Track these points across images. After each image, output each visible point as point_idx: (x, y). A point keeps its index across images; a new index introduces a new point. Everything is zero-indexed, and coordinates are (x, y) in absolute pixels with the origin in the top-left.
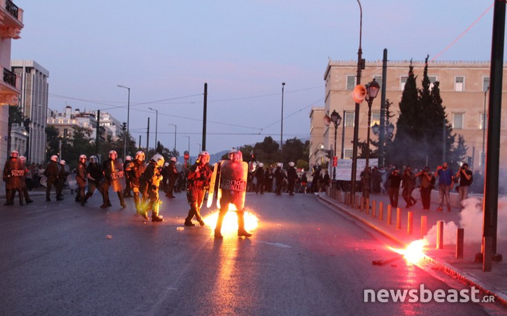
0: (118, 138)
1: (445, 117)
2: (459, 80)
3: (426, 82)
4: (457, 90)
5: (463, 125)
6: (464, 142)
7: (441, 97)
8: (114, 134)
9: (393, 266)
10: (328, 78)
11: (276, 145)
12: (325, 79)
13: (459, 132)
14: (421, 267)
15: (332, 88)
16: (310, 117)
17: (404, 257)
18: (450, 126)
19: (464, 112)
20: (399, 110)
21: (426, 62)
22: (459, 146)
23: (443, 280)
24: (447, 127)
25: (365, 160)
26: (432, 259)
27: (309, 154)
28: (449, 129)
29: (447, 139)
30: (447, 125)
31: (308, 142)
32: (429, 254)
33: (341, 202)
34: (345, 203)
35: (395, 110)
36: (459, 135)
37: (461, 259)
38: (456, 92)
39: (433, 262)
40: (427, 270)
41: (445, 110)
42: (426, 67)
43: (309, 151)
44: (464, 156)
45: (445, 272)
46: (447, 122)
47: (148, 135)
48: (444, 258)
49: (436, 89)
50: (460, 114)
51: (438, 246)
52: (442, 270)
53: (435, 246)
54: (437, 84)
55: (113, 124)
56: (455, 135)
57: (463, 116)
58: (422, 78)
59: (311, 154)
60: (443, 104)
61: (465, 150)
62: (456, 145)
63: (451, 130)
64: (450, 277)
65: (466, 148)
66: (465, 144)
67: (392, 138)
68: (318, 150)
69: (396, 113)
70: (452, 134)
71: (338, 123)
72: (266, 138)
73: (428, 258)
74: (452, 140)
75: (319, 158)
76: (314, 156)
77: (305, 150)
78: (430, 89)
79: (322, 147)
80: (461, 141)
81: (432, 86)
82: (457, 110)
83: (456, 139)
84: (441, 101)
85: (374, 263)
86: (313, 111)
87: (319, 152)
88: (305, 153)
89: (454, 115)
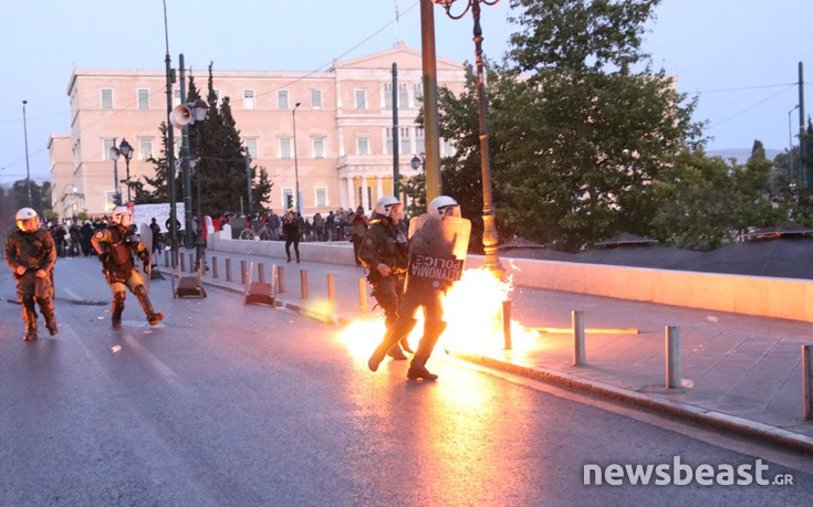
2: (249, 95)
3: (212, 96)
4: (247, 108)
5: (259, 154)
6: (267, 176)
7: (234, 117)
10: (73, 92)
12: (69, 94)
13: (259, 164)
15: (81, 107)
16: (49, 148)
19: (259, 137)
21: (210, 71)
22: (261, 182)
27: (50, 201)
28: (247, 160)
31: (47, 184)
36: (261, 167)
38: (246, 110)
41: (240, 135)
42: (211, 77)
43: (50, 195)
49: (226, 107)
50: (253, 140)
54: (227, 99)
56: (256, 167)
57: (257, 141)
58: (207, 91)
59: (54, 200)
60: (237, 127)
61: (268, 186)
62: (257, 180)
63: (250, 160)
65: (270, 183)
66: (268, 179)
68: (67, 195)
70: (252, 166)
71: (130, 156)
74: (253, 174)
75: (68, 206)
76: (60, 204)
78: (218, 106)
79: (76, 190)
80: (264, 176)
81: (219, 103)
83: (258, 173)
84: (234, 123)
86: (51, 140)
87: (69, 197)
88: (44, 199)
89: (245, 142)
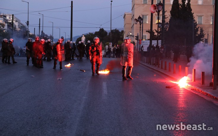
0: (20, 29)
1: (193, 18)
5: (202, 22)
6: (203, 31)
8: (17, 27)
9: (174, 88)
11: (106, 33)
13: (200, 26)
14: (186, 89)
15: (135, 3)
16: (124, 18)
17: (179, 85)
18: (196, 23)
19: (203, 15)
20: (170, 14)
23: (196, 93)
24: (195, 23)
25: (156, 41)
26: (191, 86)
27: (123, 38)
28: (196, 24)
29: (195, 29)
30: (195, 22)
31: (123, 31)
32: (189, 83)
33: (144, 62)
34: (147, 62)
35: (168, 14)
36: (201, 28)
37: (204, 85)
38: (199, 5)
39: (192, 87)
40: (189, 90)
41: (193, 15)
43: (123, 36)
44: (203, 38)
45: (197, 90)
46: (194, 21)
47: (40, 28)
48: (196, 85)
50: (201, 16)
51: (193, 80)
52: (196, 90)
53: (192, 80)
54: (189, 1)
55: (17, 21)
56: (199, 27)
57: (202, 17)
60: (192, 12)
61: (203, 35)
62: (199, 32)
63: (197, 25)
64: (199, 92)
65: (204, 34)
66: (203, 32)
67: (167, 29)
68: (128, 35)
69: (168, 16)
70: (197, 27)
71: (141, 22)
72: (100, 29)
73: (189, 85)
74: (197, 30)
77: (121, 36)
78: (186, 3)
79: (131, 34)
80: (202, 31)
82: (199, 14)
83: (199, 30)
84: (192, 10)
85: (167, 87)
86: (125, 15)
87: (129, 36)
88: (121, 37)
89: (198, 17)
